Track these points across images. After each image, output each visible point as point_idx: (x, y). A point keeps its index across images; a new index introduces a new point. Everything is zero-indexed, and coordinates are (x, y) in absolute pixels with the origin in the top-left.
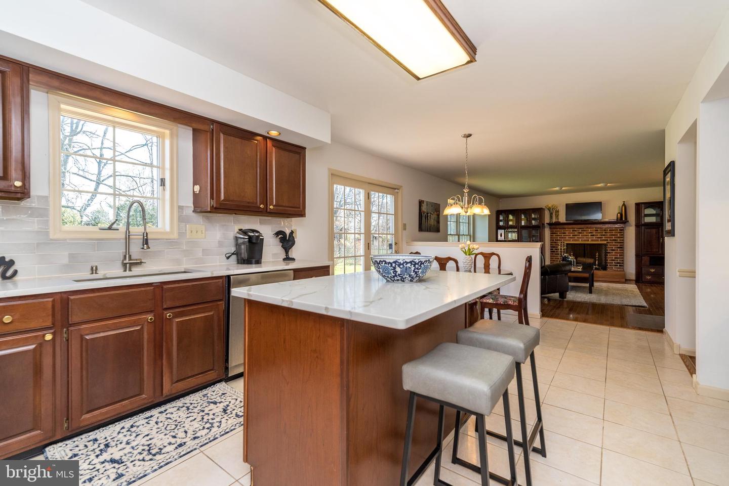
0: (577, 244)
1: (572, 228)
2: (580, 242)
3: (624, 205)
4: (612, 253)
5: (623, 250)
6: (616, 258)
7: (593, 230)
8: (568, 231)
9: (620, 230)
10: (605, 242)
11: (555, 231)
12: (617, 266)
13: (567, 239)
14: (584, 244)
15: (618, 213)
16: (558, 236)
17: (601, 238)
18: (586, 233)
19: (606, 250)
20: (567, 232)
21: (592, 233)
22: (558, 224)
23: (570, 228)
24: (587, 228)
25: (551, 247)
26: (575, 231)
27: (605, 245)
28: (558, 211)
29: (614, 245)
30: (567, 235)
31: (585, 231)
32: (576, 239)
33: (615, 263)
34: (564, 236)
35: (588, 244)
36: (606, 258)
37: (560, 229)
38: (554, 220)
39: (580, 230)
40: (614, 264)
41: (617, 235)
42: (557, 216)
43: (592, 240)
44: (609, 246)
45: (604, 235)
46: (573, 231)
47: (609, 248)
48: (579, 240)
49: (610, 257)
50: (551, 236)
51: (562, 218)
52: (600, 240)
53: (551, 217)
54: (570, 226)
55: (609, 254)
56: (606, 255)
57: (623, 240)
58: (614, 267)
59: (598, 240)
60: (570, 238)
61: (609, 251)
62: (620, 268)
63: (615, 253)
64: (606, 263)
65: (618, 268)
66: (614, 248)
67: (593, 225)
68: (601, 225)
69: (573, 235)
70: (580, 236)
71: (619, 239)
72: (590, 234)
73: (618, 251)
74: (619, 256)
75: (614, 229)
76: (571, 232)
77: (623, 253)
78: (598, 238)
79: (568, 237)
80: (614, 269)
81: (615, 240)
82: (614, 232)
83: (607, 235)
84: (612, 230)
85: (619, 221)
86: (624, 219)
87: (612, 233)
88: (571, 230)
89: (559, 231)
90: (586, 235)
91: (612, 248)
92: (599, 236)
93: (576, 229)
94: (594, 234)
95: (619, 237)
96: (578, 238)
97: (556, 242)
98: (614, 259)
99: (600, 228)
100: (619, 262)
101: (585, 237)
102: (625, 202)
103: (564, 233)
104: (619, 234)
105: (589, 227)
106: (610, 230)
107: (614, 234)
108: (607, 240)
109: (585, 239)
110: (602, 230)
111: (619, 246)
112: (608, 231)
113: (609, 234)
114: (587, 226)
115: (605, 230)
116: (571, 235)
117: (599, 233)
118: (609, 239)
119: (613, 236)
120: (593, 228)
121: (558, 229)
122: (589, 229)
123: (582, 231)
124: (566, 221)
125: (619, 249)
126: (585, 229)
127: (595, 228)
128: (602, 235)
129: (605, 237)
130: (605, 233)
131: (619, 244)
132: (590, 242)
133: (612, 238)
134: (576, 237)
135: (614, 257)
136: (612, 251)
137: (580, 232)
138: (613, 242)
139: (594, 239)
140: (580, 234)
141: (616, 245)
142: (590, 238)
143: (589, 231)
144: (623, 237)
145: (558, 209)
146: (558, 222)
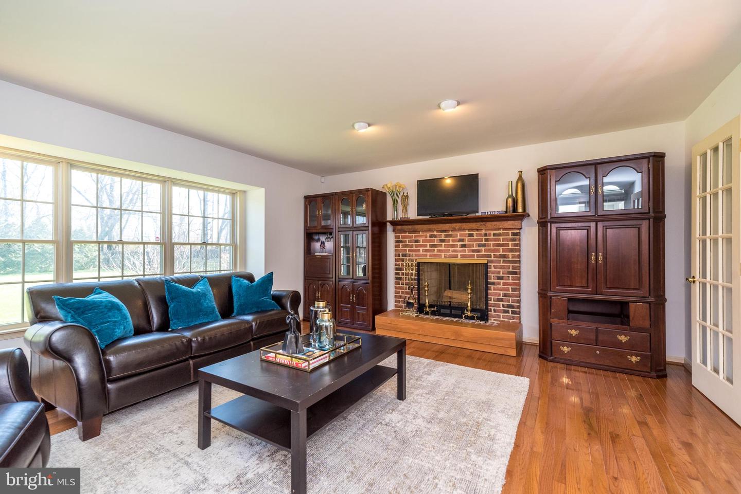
0: (437, 264)
1: (429, 230)
2: (442, 259)
3: (520, 178)
4: (499, 284)
5: (519, 279)
6: (505, 295)
7: (464, 235)
8: (423, 237)
9: (514, 234)
10: (484, 261)
11: (403, 237)
12: (508, 312)
13: (421, 253)
14: (449, 264)
15: (509, 197)
16: (406, 246)
17: (478, 251)
18: (453, 241)
19: (487, 277)
20: (421, 239)
21: (462, 240)
23: (426, 231)
24: (454, 230)
25: (397, 269)
26: (435, 236)
27: (486, 266)
28: (407, 196)
29: (502, 267)
30: (421, 246)
31: (450, 236)
32: (436, 253)
33: (503, 306)
34: (416, 246)
35: (454, 264)
36: (487, 294)
37: (409, 232)
39: (443, 234)
40: (502, 308)
41: (507, 245)
42: (406, 207)
43: (463, 256)
44: (493, 269)
45: (484, 245)
46: (431, 236)
47: (493, 273)
48: (440, 256)
49: (495, 292)
50: (396, 246)
52: (478, 256)
53: (396, 209)
54: (426, 227)
55: (492, 286)
56: (487, 289)
57: (519, 256)
58: (502, 314)
59: (473, 256)
60: (427, 251)
61: (492, 281)
62: (513, 318)
63: (504, 284)
64: (487, 305)
65: (509, 318)
66: (503, 274)
67: (464, 225)
68: (478, 223)
69: (431, 246)
70: (443, 248)
71: (510, 254)
72: (459, 243)
73: (509, 280)
74: (510, 292)
75: (501, 231)
76: (428, 238)
77: (519, 284)
78: (474, 251)
79: (423, 250)
80: (502, 319)
81: (504, 256)
82: (501, 238)
83: (489, 245)
84: (499, 235)
85: (511, 214)
86: (520, 210)
87: (499, 240)
88: (428, 234)
89: (408, 237)
90: (453, 246)
91: (499, 273)
92: (475, 248)
93: (435, 233)
94: (467, 243)
95: (511, 251)
96: (439, 251)
97: (403, 260)
98: (501, 297)
99: (478, 230)
100: (510, 303)
101: (451, 249)
102: (521, 172)
103: (417, 241)
104: (510, 243)
105: (457, 228)
106: (494, 235)
107: (502, 242)
108: (490, 256)
109: (451, 253)
110: (480, 235)
111: (511, 270)
112: (492, 237)
113: (492, 243)
114: (454, 225)
115: (486, 235)
116: (428, 244)
117: (475, 240)
118: (492, 254)
119: (501, 248)
120: (464, 230)
121: (406, 232)
122: (458, 233)
123: (446, 236)
124: (418, 216)
125: (510, 276)
126: (451, 233)
127: (469, 230)
128: (479, 245)
129: (486, 250)
130: (486, 240)
131: (511, 265)
132: (459, 260)
133: (498, 251)
134: (436, 249)
135: (501, 292)
136: (498, 279)
137: (443, 238)
138: (500, 261)
139: (467, 253)
140: (443, 244)
141: (505, 267)
142: (460, 252)
143: (459, 238)
144: (518, 251)
145: (407, 193)
146: (406, 218)
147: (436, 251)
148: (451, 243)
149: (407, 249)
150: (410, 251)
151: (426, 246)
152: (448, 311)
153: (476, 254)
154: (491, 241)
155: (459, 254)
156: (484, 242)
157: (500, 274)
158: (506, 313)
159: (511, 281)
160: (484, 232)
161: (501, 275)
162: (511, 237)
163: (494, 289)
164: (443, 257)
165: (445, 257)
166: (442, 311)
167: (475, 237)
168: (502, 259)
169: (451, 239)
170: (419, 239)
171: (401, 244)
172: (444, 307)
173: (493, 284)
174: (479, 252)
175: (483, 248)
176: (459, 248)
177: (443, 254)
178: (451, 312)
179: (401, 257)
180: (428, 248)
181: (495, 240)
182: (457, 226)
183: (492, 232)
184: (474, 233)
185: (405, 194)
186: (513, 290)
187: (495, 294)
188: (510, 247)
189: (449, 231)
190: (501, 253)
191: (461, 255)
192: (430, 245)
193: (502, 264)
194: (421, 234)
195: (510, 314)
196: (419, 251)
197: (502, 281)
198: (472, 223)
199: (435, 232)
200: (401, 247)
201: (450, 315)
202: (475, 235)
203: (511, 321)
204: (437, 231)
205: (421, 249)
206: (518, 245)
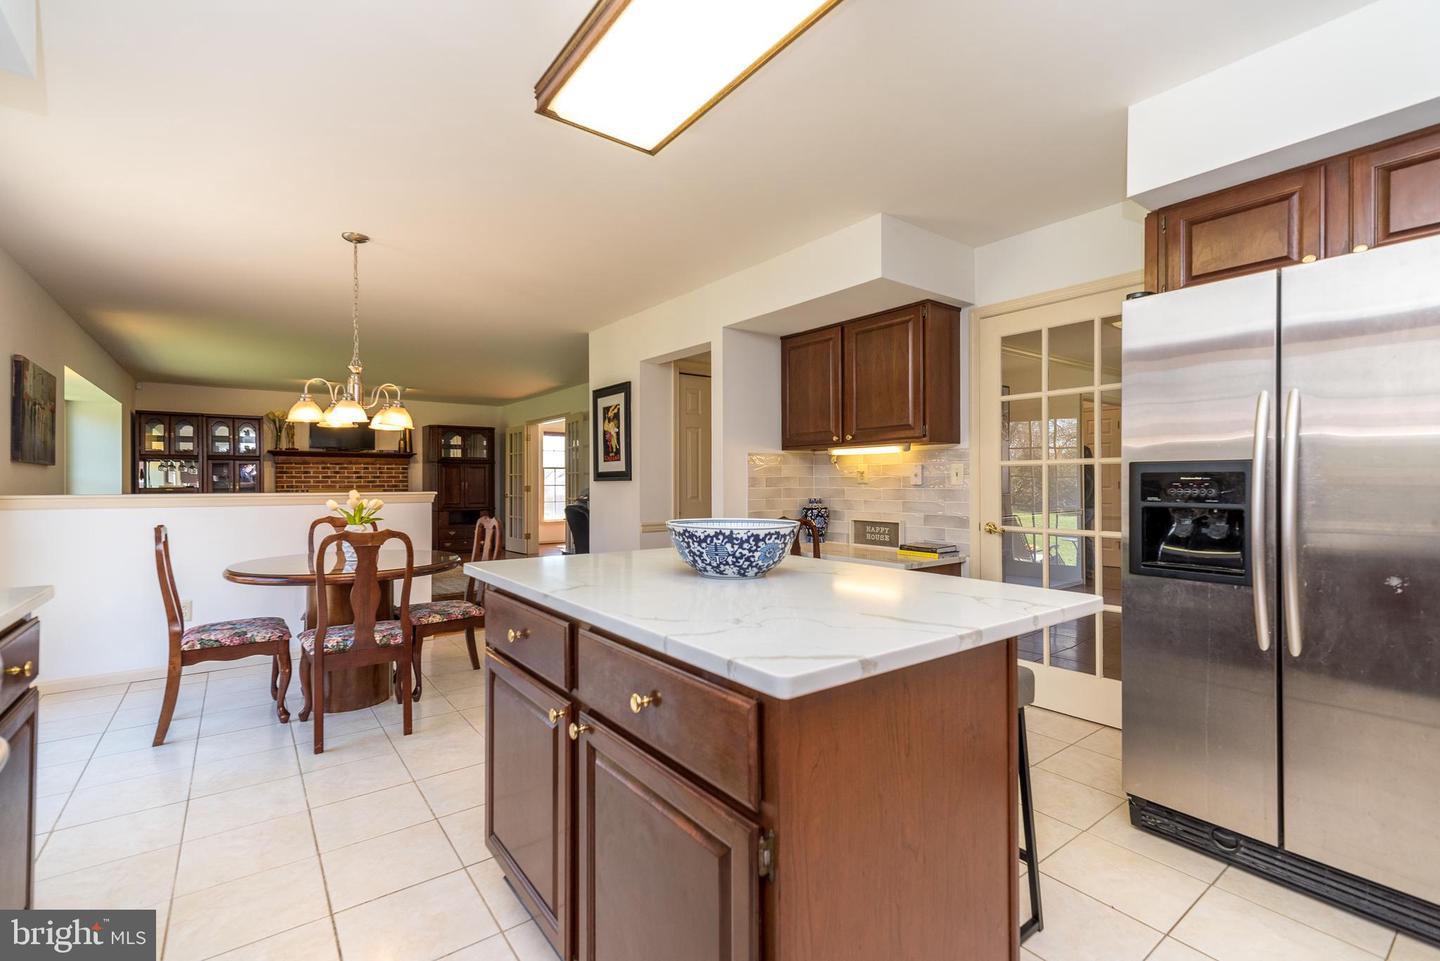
1: (323, 463)
7: (360, 469)
8: (315, 469)
9: (403, 469)
11: (287, 468)
15: (399, 441)
16: (293, 477)
17: (374, 482)
18: (348, 473)
20: (312, 471)
21: (358, 473)
22: (293, 453)
23: (317, 463)
24: (351, 463)
26: (328, 468)
28: (293, 427)
30: (312, 478)
31: (346, 468)
32: (330, 484)
34: (306, 478)
37: (297, 463)
38: (284, 445)
39: (337, 466)
41: (399, 477)
42: (291, 438)
45: (378, 477)
46: (324, 468)
50: (277, 477)
51: (302, 445)
53: (278, 438)
54: (318, 459)
60: (319, 482)
67: (360, 459)
68: (373, 458)
69: (324, 477)
70: (338, 479)
71: (401, 484)
72: (355, 475)
75: (394, 466)
76: (320, 470)
78: (369, 482)
79: (314, 481)
81: (396, 486)
82: (394, 471)
83: (383, 477)
84: (392, 469)
85: (402, 453)
86: (408, 450)
87: (392, 473)
88: (320, 466)
89: (295, 468)
90: (348, 477)
92: (370, 479)
93: (328, 465)
94: (362, 475)
95: (402, 481)
96: (332, 482)
99: (372, 464)
101: (346, 480)
103: (306, 472)
104: (401, 475)
105: (353, 461)
106: (388, 468)
107: (394, 475)
109: (346, 484)
110: (375, 468)
112: (386, 470)
113: (385, 475)
114: (350, 459)
115: (380, 468)
116: (321, 475)
117: (370, 473)
118: (386, 484)
119: (393, 479)
120: (360, 463)
121: (293, 463)
122: (354, 466)
123: (341, 468)
124: (310, 447)
126: (345, 465)
127: (364, 464)
128: (374, 477)
129: (380, 481)
130: (381, 473)
133: (391, 481)
134: (329, 480)
137: (337, 470)
139: (362, 484)
140: (338, 475)
142: (356, 483)
143: (354, 470)
144: (407, 481)
145: (293, 424)
146: (293, 449)
147: (329, 482)
148: (346, 475)
149: (294, 480)
151: (318, 477)
153: (371, 484)
154: (385, 473)
155: (355, 485)
156: (378, 475)
160: (378, 466)
162: (401, 470)
164: (337, 488)
167: (370, 470)
169: (346, 471)
170: (309, 470)
175: (378, 479)
176: (354, 480)
177: (338, 485)
180: (321, 479)
181: (389, 473)
182: (354, 459)
183: (386, 467)
184: (369, 466)
185: (291, 425)
188: (401, 479)
189: (343, 464)
190: (393, 484)
194: (311, 465)
196: (309, 482)
198: (368, 458)
200: (284, 477)
202: (370, 468)
204: (331, 464)
205: (312, 480)
206: (406, 477)
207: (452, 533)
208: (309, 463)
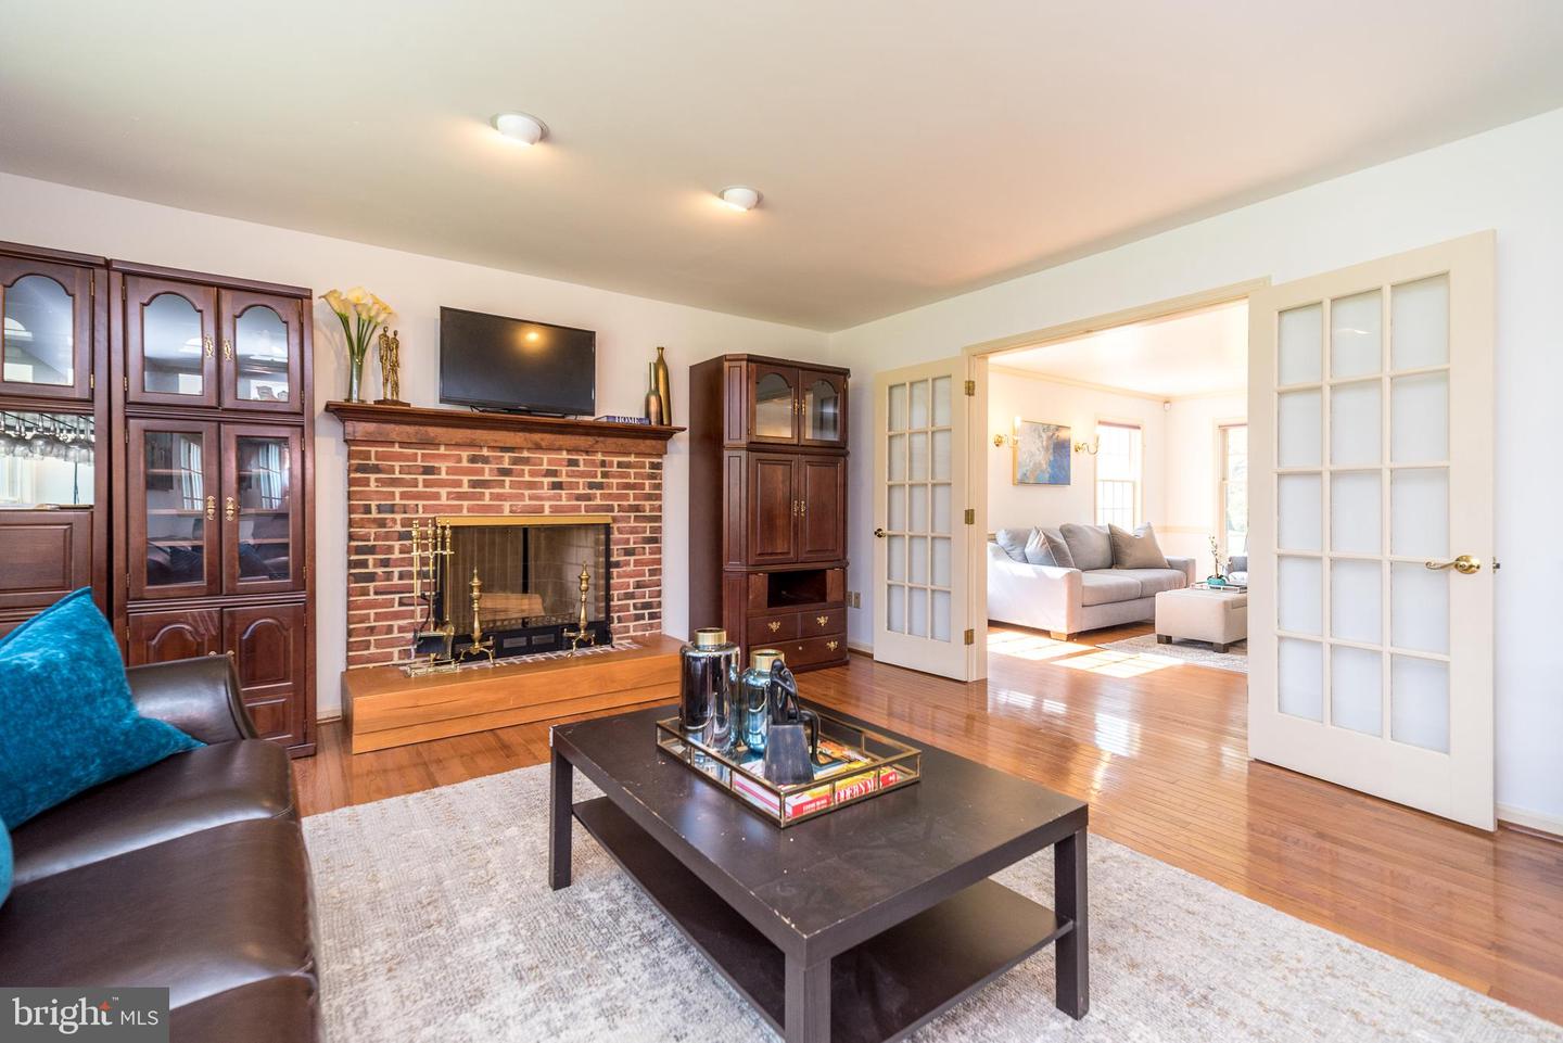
0: (493, 529)
1: (471, 445)
2: (506, 517)
3: (661, 360)
4: (627, 563)
5: (659, 551)
6: (638, 585)
7: (559, 462)
8: (450, 458)
9: (652, 466)
10: (601, 518)
11: (378, 456)
12: (642, 617)
13: (444, 501)
14: (525, 530)
15: (652, 392)
16: (394, 482)
17: (588, 498)
18: (532, 473)
19: (608, 553)
20: (443, 466)
21: (554, 473)
22: (391, 413)
23: (458, 445)
24: (538, 447)
25: (355, 550)
26: (485, 460)
27: (607, 529)
28: (397, 340)
29: (633, 531)
30: (443, 484)
31: (526, 461)
32: (487, 501)
33: (635, 608)
34: (427, 484)
35: (539, 528)
36: (608, 588)
37: (405, 444)
38: (372, 391)
39: (507, 455)
40: (633, 612)
41: (642, 486)
42: (392, 367)
43: (555, 510)
44: (618, 535)
45: (600, 486)
46: (473, 459)
47: (619, 542)
48: (499, 509)
49: (620, 582)
50: (351, 482)
51: (421, 386)
52: (588, 509)
53: (356, 371)
54: (458, 434)
55: (617, 571)
56: (609, 577)
57: (660, 508)
58: (631, 624)
59: (577, 509)
60: (460, 496)
61: (617, 559)
62: (651, 626)
63: (637, 563)
64: (608, 610)
65: (644, 628)
66: (634, 543)
67: (560, 439)
68: (589, 438)
69: (474, 484)
70: (507, 490)
71: (646, 504)
72: (547, 480)
73: (644, 554)
74: (647, 578)
75: (632, 459)
76: (465, 464)
77: (659, 562)
78: (579, 498)
79: (449, 493)
80: (632, 633)
81: (637, 509)
82: (632, 471)
83: (609, 486)
84: (629, 465)
85: (650, 425)
86: (665, 422)
87: (628, 476)
88: (465, 454)
89: (400, 456)
90: (531, 485)
91: (627, 541)
92: (581, 491)
93: (485, 452)
94: (563, 479)
95: (649, 497)
96: (494, 497)
97: (382, 523)
98: (631, 590)
99: (587, 452)
100: (647, 600)
101: (527, 493)
102: (663, 349)
103: (428, 470)
104: (647, 482)
105: (543, 444)
106: (620, 465)
107: (632, 481)
108: (610, 509)
109: (527, 502)
110: (593, 463)
111: (648, 534)
112: (615, 469)
113: (615, 481)
114: (537, 437)
115: (603, 464)
116: (465, 479)
117: (582, 475)
118: (616, 504)
119: (631, 492)
120: (560, 449)
121: (393, 442)
122: (545, 457)
123: (515, 461)
124: (441, 401)
125: (647, 546)
126: (525, 454)
127: (569, 451)
128: (591, 486)
129: (603, 497)
130: (605, 475)
131: (649, 525)
132: (547, 518)
133: (625, 497)
134: (487, 492)
135: (632, 581)
136: (625, 555)
137: (507, 466)
138: (630, 517)
139: (564, 502)
140: (507, 479)
141: (640, 529)
142: (549, 499)
143: (545, 467)
144: (659, 497)
145: (395, 333)
146: (397, 403)
147: (487, 496)
148: (527, 478)
149: (397, 491)
150: (404, 496)
151: (459, 484)
152: (522, 641)
153: (583, 503)
154: (614, 477)
155: (547, 504)
156: (599, 480)
157: (628, 544)
158: (639, 620)
159: (647, 556)
160: (599, 457)
161: (632, 545)
162: (648, 470)
163: (618, 577)
164: (507, 512)
165: (511, 512)
166: (507, 644)
167: (582, 468)
168: (632, 515)
169: (527, 468)
170: (436, 465)
171: (373, 477)
172: (512, 634)
173: (617, 564)
174: (590, 500)
175: (598, 492)
176: (545, 492)
177: (507, 505)
178: (529, 641)
179: (374, 515)
180: (465, 488)
181: (622, 475)
182: (546, 438)
183: (616, 460)
184: (580, 457)
185: (390, 334)
186: (653, 572)
187: (622, 586)
188: (647, 491)
189: (520, 449)
190: (632, 502)
191: (551, 506)
192: (469, 481)
193: (632, 524)
194: (442, 450)
195: (647, 621)
196: (437, 496)
197: (632, 558)
198: (577, 437)
199: (485, 450)
200: (373, 483)
201: (530, 649)
202: (581, 463)
203: (647, 633)
204: (491, 448)
205: (443, 492)
206: (658, 486)
207: (774, 626)
208: (437, 445)
